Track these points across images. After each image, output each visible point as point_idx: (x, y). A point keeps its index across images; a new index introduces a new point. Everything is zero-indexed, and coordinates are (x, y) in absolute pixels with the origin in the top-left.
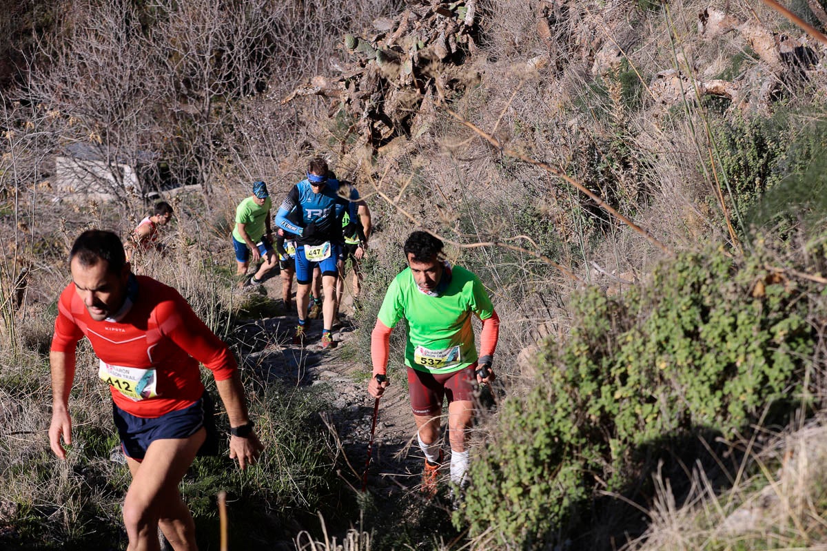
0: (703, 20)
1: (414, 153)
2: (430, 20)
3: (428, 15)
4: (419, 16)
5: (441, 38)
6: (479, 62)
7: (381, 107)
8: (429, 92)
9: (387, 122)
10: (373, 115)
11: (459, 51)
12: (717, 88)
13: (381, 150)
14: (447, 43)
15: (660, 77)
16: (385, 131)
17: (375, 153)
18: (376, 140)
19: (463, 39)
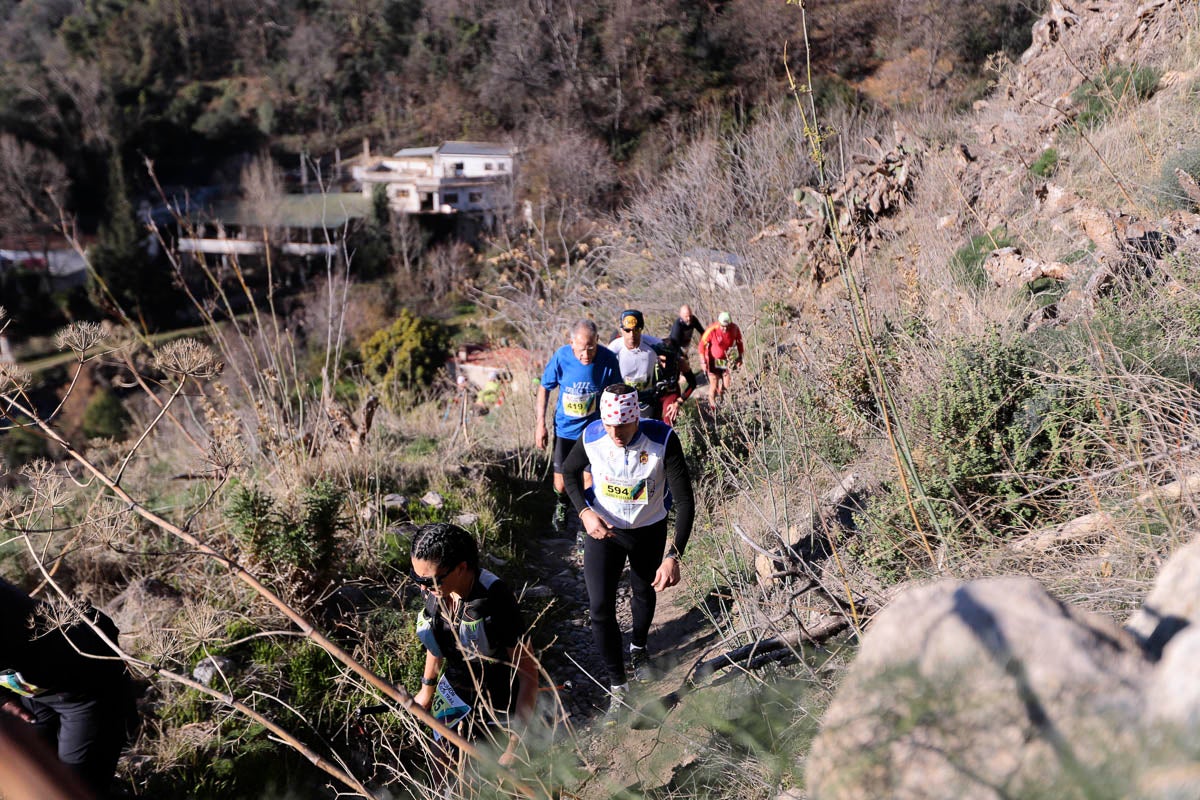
0: (1042, 197)
2: (872, 178)
3: (871, 174)
4: (863, 175)
5: (877, 195)
6: (907, 217)
8: (864, 240)
11: (891, 206)
12: (1054, 271)
13: (823, 286)
14: (881, 199)
15: (996, 255)
16: (829, 271)
17: (818, 288)
18: (821, 278)
19: (896, 196)
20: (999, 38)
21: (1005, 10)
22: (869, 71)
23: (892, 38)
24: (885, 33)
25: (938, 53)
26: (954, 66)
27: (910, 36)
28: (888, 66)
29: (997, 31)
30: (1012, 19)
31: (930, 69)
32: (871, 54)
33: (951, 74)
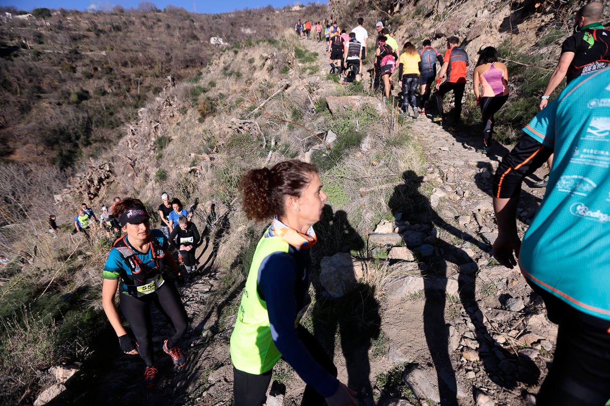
1: (103, 198)
7: (90, 192)
8: (103, 186)
9: (92, 194)
10: (89, 194)
11: (108, 176)
13: (92, 201)
14: (104, 175)
16: (92, 197)
17: (91, 202)
18: (90, 199)
19: (108, 173)
20: (57, 138)
21: (55, 131)
22: (12, 153)
23: (15, 142)
24: (11, 141)
25: (37, 145)
26: (44, 148)
27: (23, 140)
28: (18, 150)
29: (55, 137)
30: (59, 133)
31: (36, 149)
32: (8, 147)
33: (44, 150)
